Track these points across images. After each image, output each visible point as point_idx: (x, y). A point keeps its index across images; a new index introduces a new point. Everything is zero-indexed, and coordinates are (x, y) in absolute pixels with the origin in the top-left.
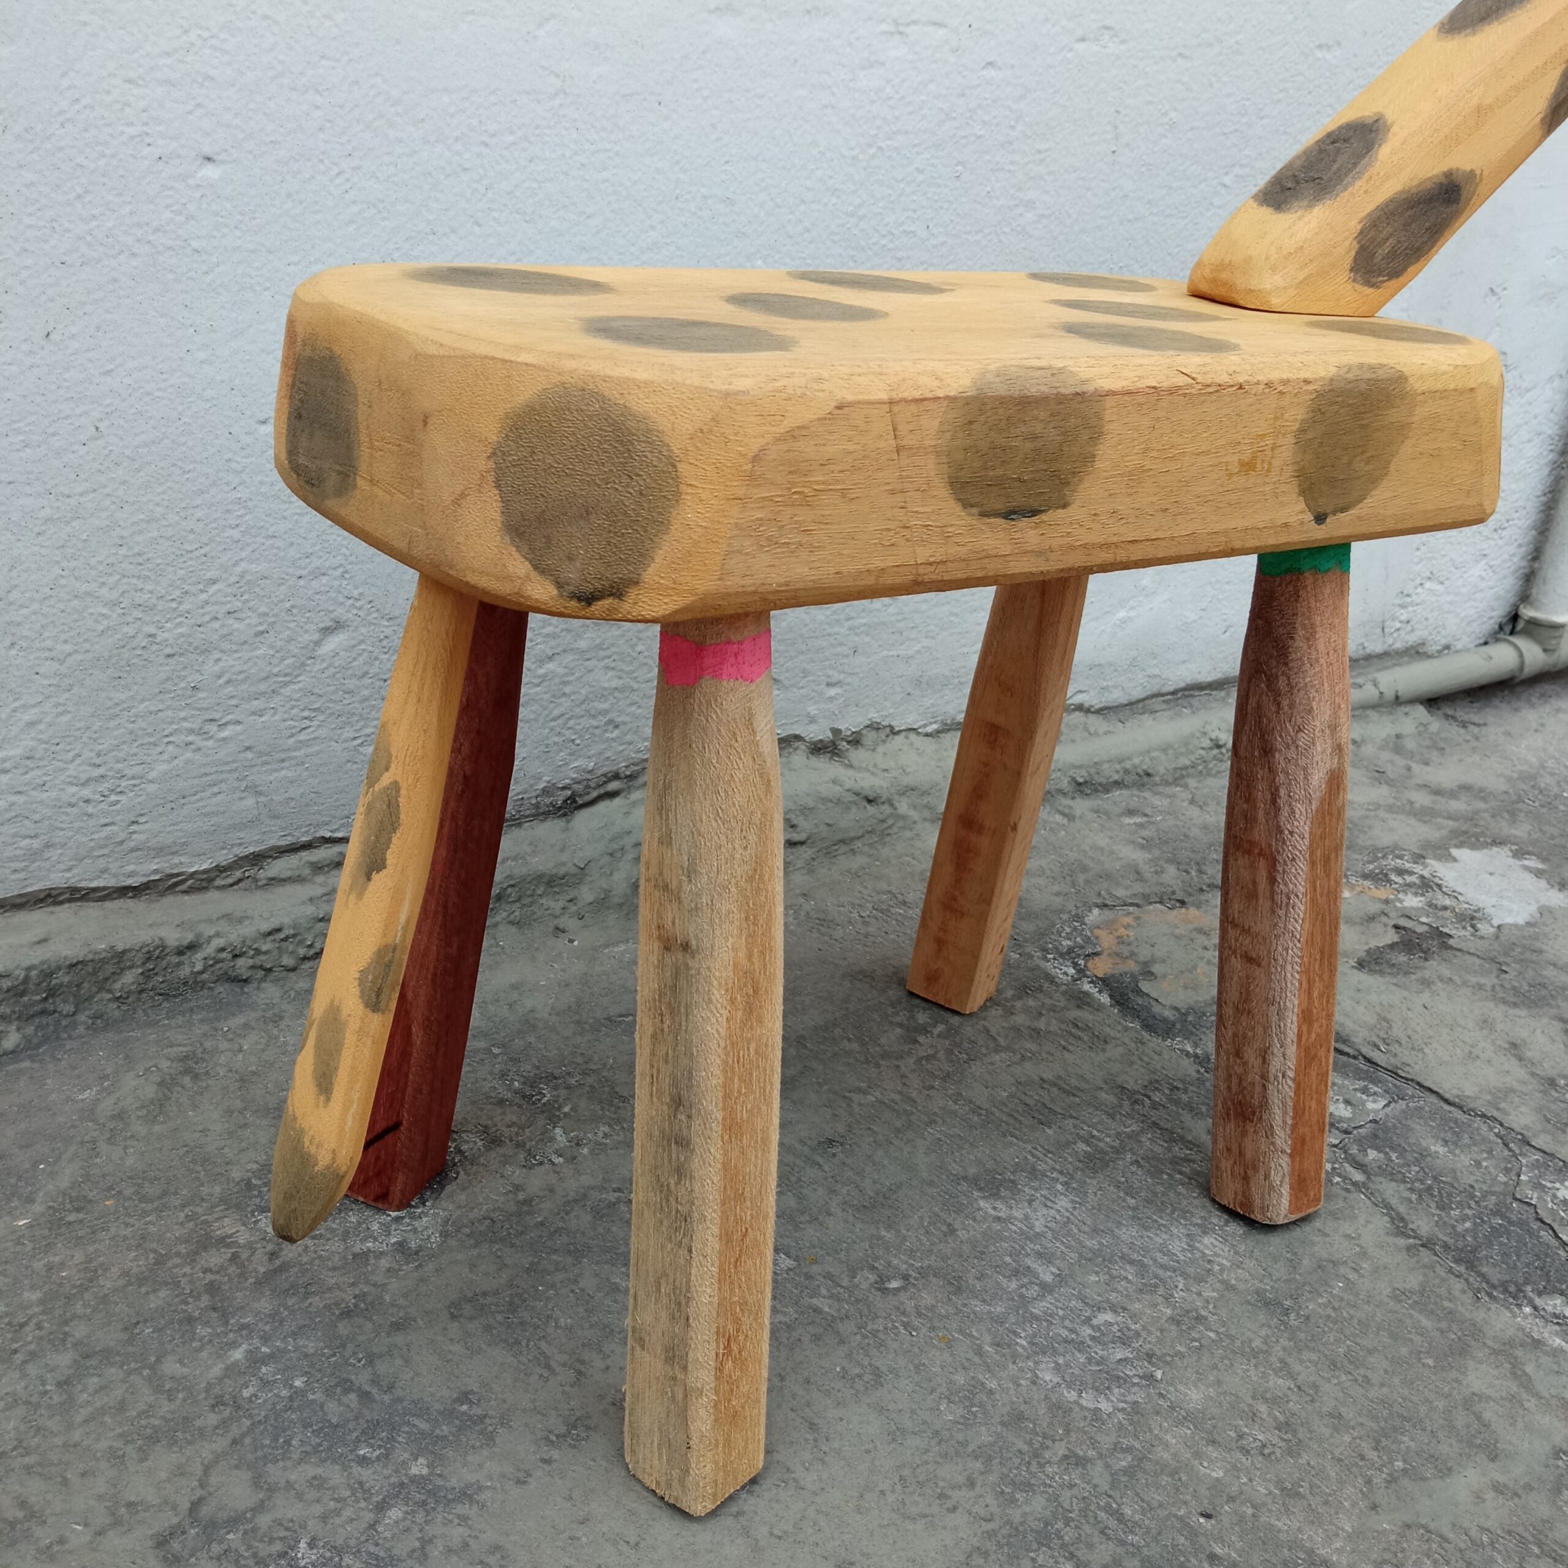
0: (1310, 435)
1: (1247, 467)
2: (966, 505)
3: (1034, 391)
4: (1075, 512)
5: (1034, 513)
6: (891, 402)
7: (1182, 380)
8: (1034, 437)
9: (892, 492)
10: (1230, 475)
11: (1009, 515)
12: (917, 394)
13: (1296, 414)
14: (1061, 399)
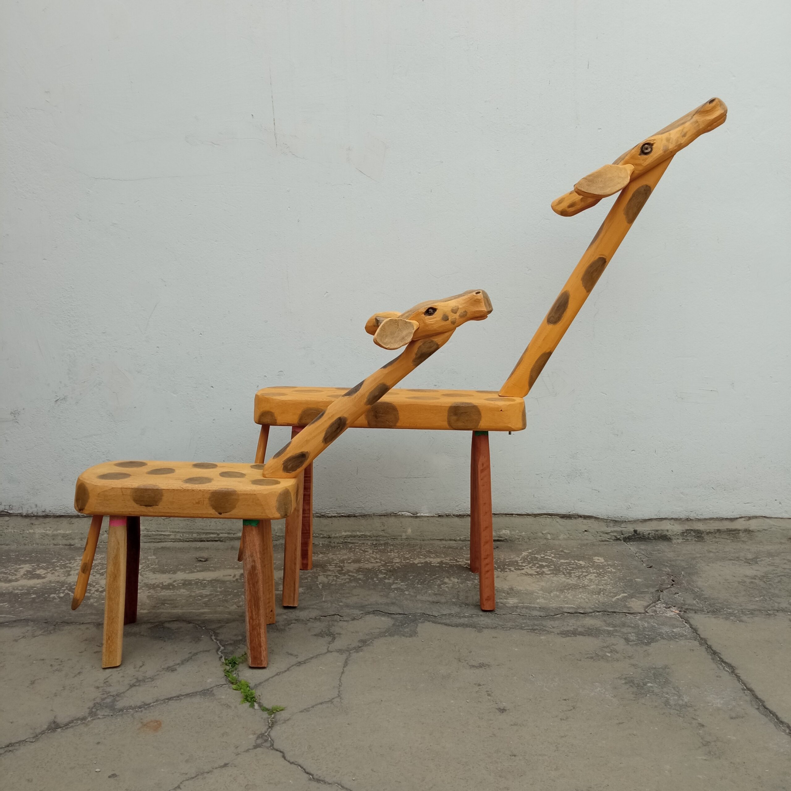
0: (212, 499)
1: (198, 503)
2: (137, 504)
3: (148, 488)
4: (160, 507)
5: (151, 506)
6: (121, 488)
7: (180, 488)
8: (149, 495)
9: (123, 500)
10: (194, 504)
11: (146, 506)
12: (126, 487)
13: (208, 496)
14: (153, 490)
